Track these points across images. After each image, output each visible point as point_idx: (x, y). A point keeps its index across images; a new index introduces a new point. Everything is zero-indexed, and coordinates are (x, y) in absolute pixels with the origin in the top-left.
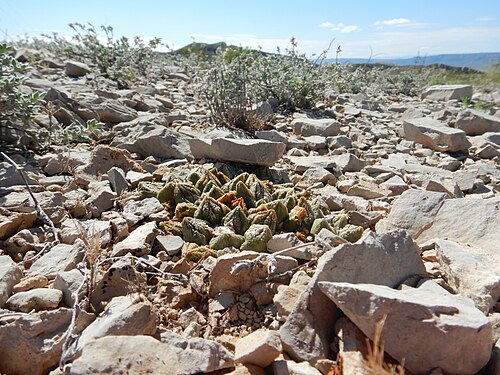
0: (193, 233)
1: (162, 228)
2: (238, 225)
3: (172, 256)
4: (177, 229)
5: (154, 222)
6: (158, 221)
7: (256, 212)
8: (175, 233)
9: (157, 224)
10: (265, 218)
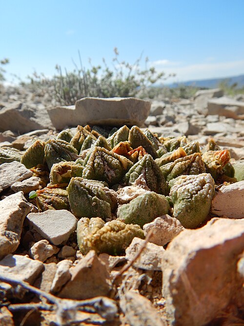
0: (90, 201)
1: (34, 201)
2: (153, 181)
3: (60, 247)
4: (59, 199)
5: (20, 193)
6: (26, 191)
7: (172, 160)
8: (57, 206)
9: (26, 195)
10: (190, 166)
